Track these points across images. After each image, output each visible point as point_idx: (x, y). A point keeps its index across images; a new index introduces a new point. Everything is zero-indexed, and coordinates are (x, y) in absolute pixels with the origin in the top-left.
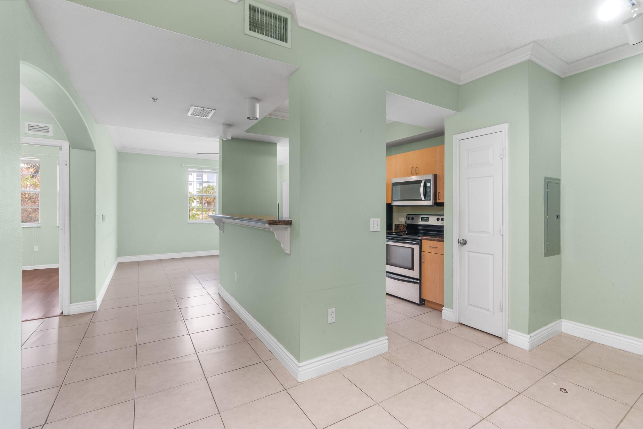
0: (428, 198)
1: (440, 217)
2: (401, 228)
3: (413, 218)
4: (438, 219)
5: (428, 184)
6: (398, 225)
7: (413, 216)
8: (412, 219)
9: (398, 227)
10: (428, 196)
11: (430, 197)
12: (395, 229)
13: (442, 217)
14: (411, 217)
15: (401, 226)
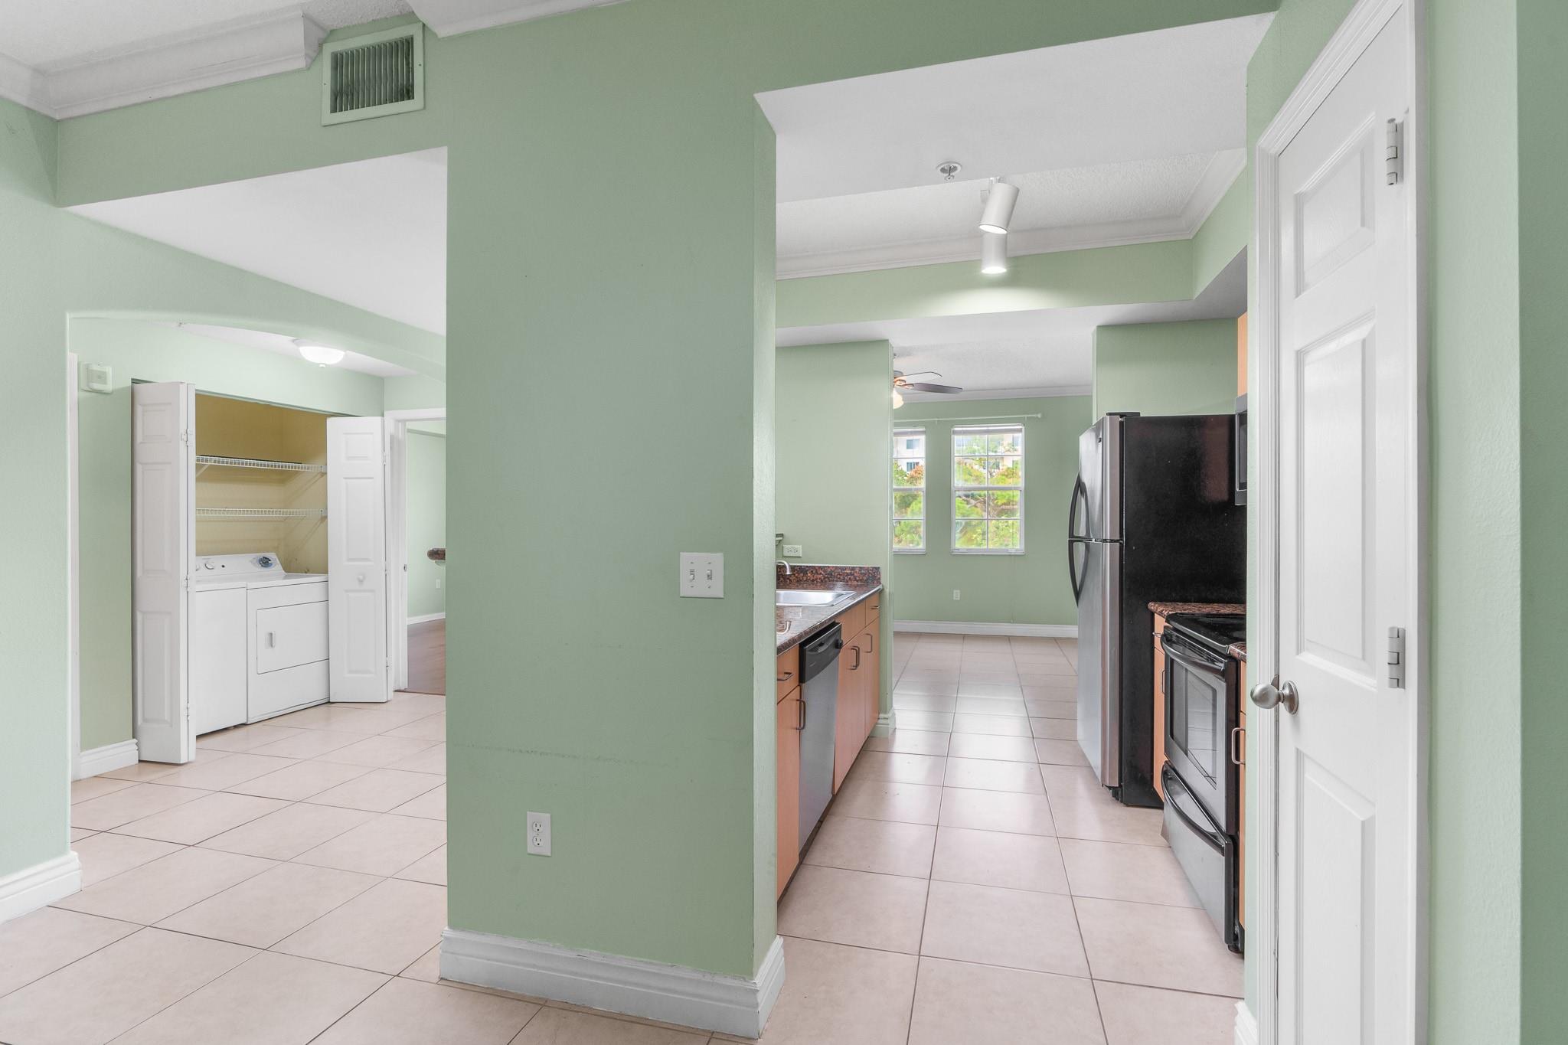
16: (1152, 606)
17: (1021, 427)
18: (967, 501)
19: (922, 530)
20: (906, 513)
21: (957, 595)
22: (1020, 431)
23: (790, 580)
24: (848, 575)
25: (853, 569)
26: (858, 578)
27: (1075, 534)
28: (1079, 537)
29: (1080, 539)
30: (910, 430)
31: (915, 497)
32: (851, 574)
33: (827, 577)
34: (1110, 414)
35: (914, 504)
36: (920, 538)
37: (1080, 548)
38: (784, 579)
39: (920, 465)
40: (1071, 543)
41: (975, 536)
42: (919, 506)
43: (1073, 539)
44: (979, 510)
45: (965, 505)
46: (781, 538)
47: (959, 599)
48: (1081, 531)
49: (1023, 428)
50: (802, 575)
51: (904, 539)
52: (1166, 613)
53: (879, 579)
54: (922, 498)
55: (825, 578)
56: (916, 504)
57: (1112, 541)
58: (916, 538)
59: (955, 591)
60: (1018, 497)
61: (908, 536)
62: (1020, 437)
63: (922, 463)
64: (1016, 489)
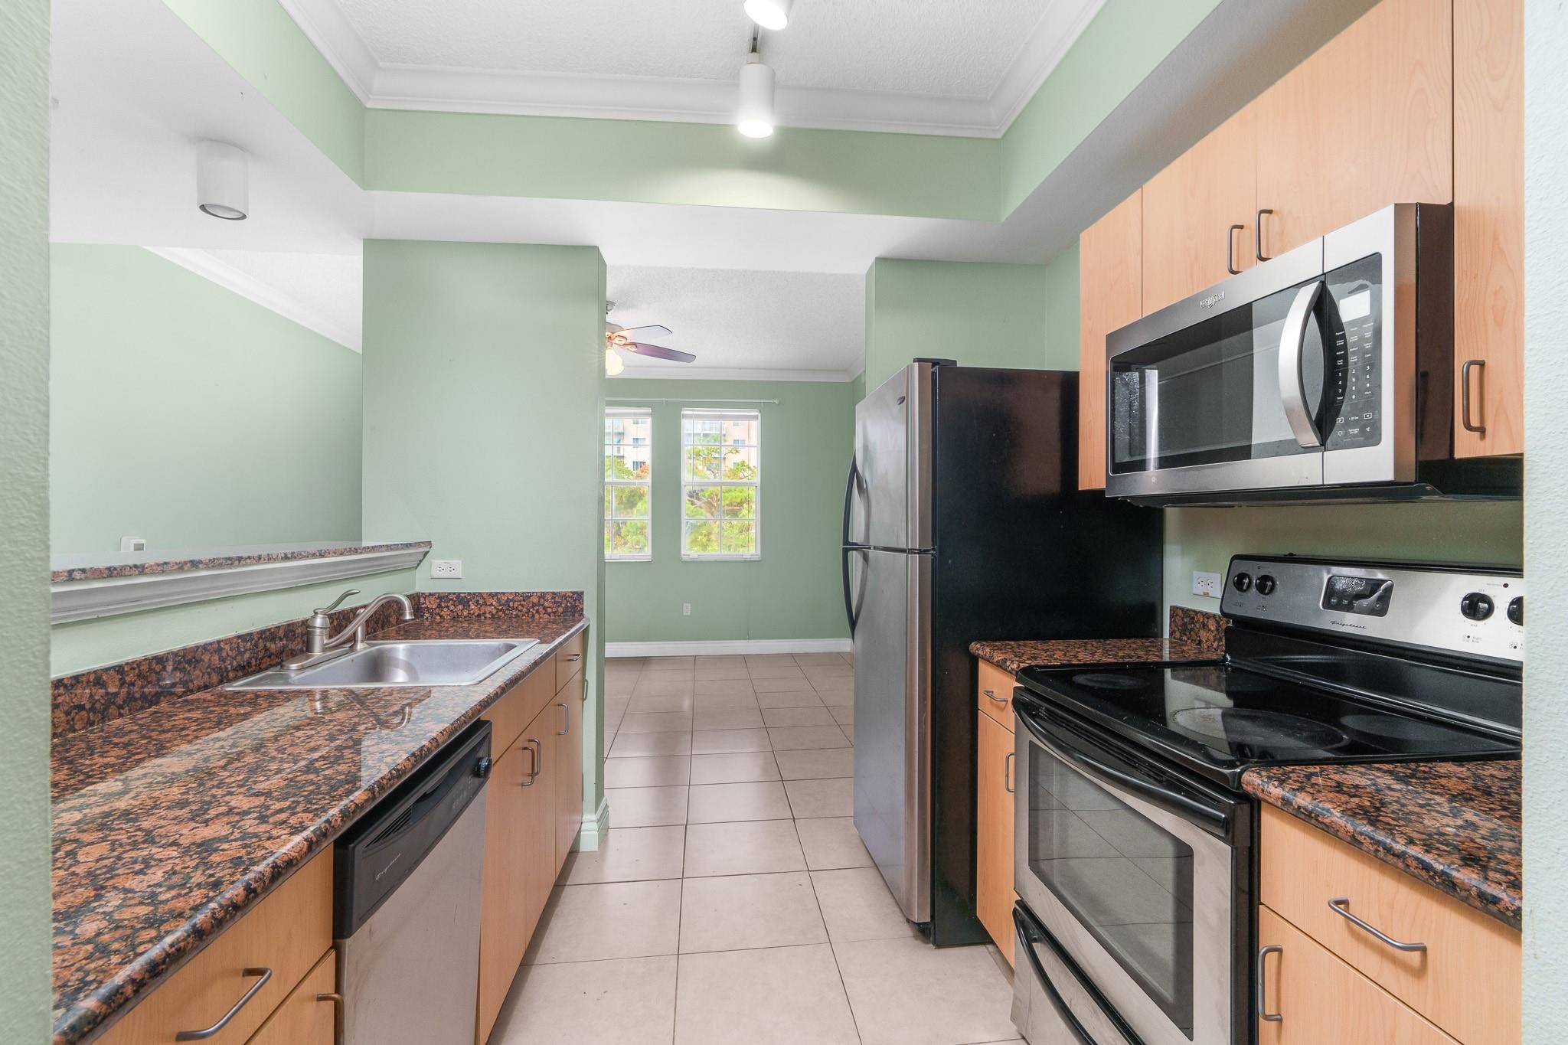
0: (1348, 424)
1: (1500, 591)
2: (1203, 635)
3: (1266, 585)
4: (1476, 607)
5: (1352, 308)
6: (1186, 612)
7: (1269, 569)
8: (1261, 589)
9: (1185, 624)
10: (1356, 410)
11: (1368, 416)
12: (1171, 634)
13: (1516, 587)
14: (1255, 571)
15: (1204, 626)
16: (975, 647)
17: (756, 414)
18: (692, 501)
19: (649, 531)
20: (632, 513)
21: (687, 609)
22: (756, 417)
23: (441, 616)
24: (534, 605)
25: (543, 595)
26: (549, 610)
27: (850, 540)
28: (856, 544)
29: (857, 547)
30: (633, 411)
31: (641, 496)
32: (539, 604)
33: (501, 610)
34: (919, 360)
35: (639, 504)
36: (646, 539)
37: (855, 557)
38: (431, 614)
39: (647, 464)
40: (846, 552)
41: (700, 537)
42: (645, 506)
43: (848, 547)
44: (703, 511)
45: (690, 506)
46: (425, 549)
47: (689, 614)
48: (857, 535)
49: (759, 415)
50: (461, 607)
51: (630, 541)
52: (1015, 666)
53: (582, 610)
54: (648, 498)
55: (498, 610)
56: (642, 504)
57: (920, 552)
58: (642, 539)
59: (685, 605)
60: (753, 493)
61: (634, 537)
62: (755, 426)
63: (649, 462)
64: (751, 484)
